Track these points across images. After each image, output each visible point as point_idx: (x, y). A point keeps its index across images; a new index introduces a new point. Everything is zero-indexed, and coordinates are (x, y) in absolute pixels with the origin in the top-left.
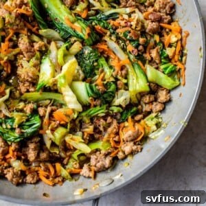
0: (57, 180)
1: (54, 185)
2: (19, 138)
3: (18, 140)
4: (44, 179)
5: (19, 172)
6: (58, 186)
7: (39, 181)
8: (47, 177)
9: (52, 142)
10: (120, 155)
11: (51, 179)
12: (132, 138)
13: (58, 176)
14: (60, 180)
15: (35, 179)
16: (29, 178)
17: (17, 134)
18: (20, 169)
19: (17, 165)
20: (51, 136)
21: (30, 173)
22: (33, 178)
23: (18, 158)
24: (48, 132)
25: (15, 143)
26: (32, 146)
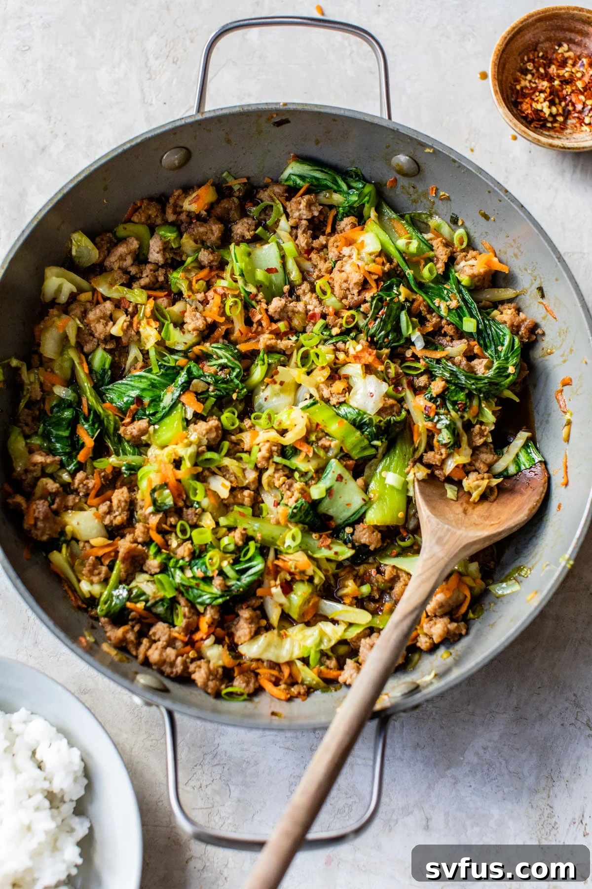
0: (295, 690)
1: (290, 699)
2: (221, 596)
3: (220, 601)
4: (268, 686)
5: (220, 670)
6: (298, 701)
7: (259, 690)
8: (276, 683)
9: (283, 612)
10: (423, 643)
11: (283, 686)
12: (447, 609)
13: (297, 683)
14: (302, 691)
15: (252, 685)
16: (239, 685)
17: (215, 588)
18: (221, 663)
19: (216, 655)
20: (283, 599)
21: (241, 673)
22: (248, 683)
23: (219, 641)
24: (276, 591)
25: (213, 607)
26: (245, 614)
